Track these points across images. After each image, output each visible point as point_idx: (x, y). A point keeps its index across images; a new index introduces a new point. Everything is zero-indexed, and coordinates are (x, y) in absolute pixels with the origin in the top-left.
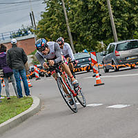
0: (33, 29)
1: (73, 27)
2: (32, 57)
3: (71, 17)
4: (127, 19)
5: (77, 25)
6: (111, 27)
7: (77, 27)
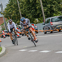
0: (2, 12)
1: (23, 12)
2: (2, 27)
3: (21, 6)
4: (49, 7)
5: (24, 11)
6: (42, 11)
7: (25, 12)
